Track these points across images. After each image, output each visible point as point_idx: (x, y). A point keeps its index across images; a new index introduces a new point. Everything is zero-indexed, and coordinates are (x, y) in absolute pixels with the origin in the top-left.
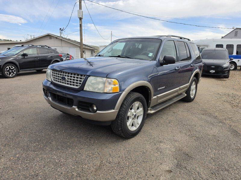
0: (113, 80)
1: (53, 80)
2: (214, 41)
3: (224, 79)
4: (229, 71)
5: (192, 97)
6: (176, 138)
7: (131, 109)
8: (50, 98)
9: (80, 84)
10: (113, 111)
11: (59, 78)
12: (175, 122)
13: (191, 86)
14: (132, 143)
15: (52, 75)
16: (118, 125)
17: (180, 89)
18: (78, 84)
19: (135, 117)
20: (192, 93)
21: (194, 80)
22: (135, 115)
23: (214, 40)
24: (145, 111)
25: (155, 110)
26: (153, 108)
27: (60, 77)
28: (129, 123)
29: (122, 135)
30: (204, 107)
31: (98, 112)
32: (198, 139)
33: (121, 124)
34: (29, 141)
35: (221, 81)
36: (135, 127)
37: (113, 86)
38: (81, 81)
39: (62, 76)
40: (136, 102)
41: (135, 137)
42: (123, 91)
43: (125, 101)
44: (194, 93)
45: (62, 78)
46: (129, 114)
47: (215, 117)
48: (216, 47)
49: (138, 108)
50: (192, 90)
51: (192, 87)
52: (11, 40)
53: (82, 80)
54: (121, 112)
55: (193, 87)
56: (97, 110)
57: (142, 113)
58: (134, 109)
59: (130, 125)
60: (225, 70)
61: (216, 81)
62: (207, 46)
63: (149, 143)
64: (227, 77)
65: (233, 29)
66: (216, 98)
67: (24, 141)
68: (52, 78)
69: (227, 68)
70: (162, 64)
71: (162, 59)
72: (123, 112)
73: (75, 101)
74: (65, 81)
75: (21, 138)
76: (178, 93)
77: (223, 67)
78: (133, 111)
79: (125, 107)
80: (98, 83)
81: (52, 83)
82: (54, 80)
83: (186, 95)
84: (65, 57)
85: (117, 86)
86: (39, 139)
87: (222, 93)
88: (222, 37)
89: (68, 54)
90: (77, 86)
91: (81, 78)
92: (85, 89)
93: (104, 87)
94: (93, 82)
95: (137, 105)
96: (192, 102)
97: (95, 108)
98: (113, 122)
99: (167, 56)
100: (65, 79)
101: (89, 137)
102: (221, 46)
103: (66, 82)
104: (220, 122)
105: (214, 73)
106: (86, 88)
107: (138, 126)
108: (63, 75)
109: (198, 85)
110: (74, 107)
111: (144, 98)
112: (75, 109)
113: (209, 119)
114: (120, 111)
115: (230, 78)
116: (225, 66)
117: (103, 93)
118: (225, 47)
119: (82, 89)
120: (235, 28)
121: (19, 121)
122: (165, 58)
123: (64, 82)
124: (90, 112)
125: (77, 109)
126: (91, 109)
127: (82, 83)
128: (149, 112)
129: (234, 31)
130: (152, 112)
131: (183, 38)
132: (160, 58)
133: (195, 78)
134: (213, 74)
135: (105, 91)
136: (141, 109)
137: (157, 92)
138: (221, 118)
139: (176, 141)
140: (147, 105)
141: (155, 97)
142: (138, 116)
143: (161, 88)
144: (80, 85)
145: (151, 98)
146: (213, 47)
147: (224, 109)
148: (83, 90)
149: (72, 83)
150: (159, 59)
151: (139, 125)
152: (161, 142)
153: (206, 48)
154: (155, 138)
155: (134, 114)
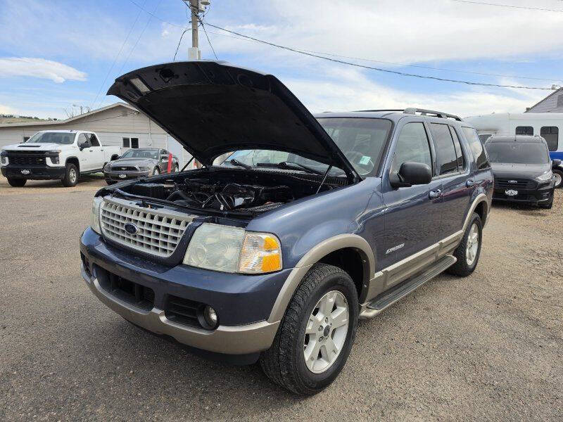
0: (264, 236)
1: (104, 231)
2: (510, 119)
3: (541, 211)
4: (552, 191)
5: (470, 262)
6: (439, 391)
7: (315, 313)
8: (96, 282)
9: (174, 245)
10: (264, 324)
11: (120, 227)
12: (433, 339)
13: (467, 236)
14: (318, 412)
15: (104, 217)
16: (279, 361)
17: (442, 247)
18: (168, 248)
19: (326, 334)
20: (471, 251)
21: (475, 221)
22: (327, 329)
23: (509, 117)
24: (353, 313)
25: (379, 306)
26: (375, 301)
27: (123, 224)
28: (309, 352)
29: (291, 387)
30: (503, 291)
31: (221, 328)
32: (501, 394)
33: (288, 359)
34: (32, 403)
35: (533, 217)
36: (328, 360)
37: (264, 254)
38: (175, 238)
39: (126, 222)
40: (328, 294)
41: (327, 390)
42: (293, 265)
43: (300, 293)
44: (475, 254)
45: (126, 227)
46: (310, 328)
47: (536, 323)
48: (517, 134)
49: (335, 308)
50: (469, 246)
51: (469, 237)
52: (36, 118)
53: (179, 236)
54: (286, 326)
55: (473, 237)
56: (218, 323)
57: (345, 320)
58: (323, 313)
59: (312, 359)
60: (542, 189)
61: (523, 216)
62: (496, 131)
63: (366, 408)
64: (547, 206)
65: (554, 91)
66: (530, 265)
67: (17, 405)
68: (103, 225)
69: (547, 184)
70: (395, 186)
71: (396, 172)
72: (294, 324)
73: (159, 297)
74: (135, 236)
75: (13, 393)
76: (437, 257)
77: (537, 183)
78: (320, 317)
79: (297, 309)
80: (224, 244)
81: (102, 238)
82: (108, 231)
83: (455, 259)
84: (157, 158)
85: (277, 252)
86: (61, 398)
87: (541, 249)
88: (528, 109)
89: (164, 152)
90: (165, 251)
91: (176, 231)
92: (186, 261)
93: (241, 255)
94: (210, 240)
95: (332, 300)
96: (470, 277)
97: (214, 317)
98: (264, 354)
99: (409, 163)
100: (135, 230)
101: (199, 389)
102: (528, 130)
103: (138, 240)
104: (553, 338)
105: (515, 197)
106: (189, 259)
107: (334, 358)
108: (130, 220)
109: (484, 231)
110: (155, 310)
111: (351, 280)
112: (157, 316)
113: (521, 328)
114: (283, 321)
115: (554, 208)
116: (542, 179)
117: (236, 273)
118: (537, 131)
119: (177, 260)
120: (558, 88)
121: (18, 338)
122: (403, 170)
123: (132, 238)
124: (200, 327)
125: (163, 319)
126: (201, 321)
127: (177, 243)
128: (364, 313)
129: (556, 96)
130: (372, 313)
131: (444, 114)
132: (391, 168)
133: (477, 215)
134: (513, 200)
135: (243, 269)
136: (342, 310)
137: (384, 260)
138: (551, 324)
139: (440, 401)
140: (359, 297)
141: (380, 274)
142: (334, 331)
143: (393, 249)
144: (174, 250)
145: (368, 278)
146: (509, 133)
147: (554, 296)
148: (180, 263)
149: (152, 244)
150: (388, 171)
151: (337, 355)
152: (399, 405)
153: (494, 137)
154: (381, 392)
155: (325, 325)
